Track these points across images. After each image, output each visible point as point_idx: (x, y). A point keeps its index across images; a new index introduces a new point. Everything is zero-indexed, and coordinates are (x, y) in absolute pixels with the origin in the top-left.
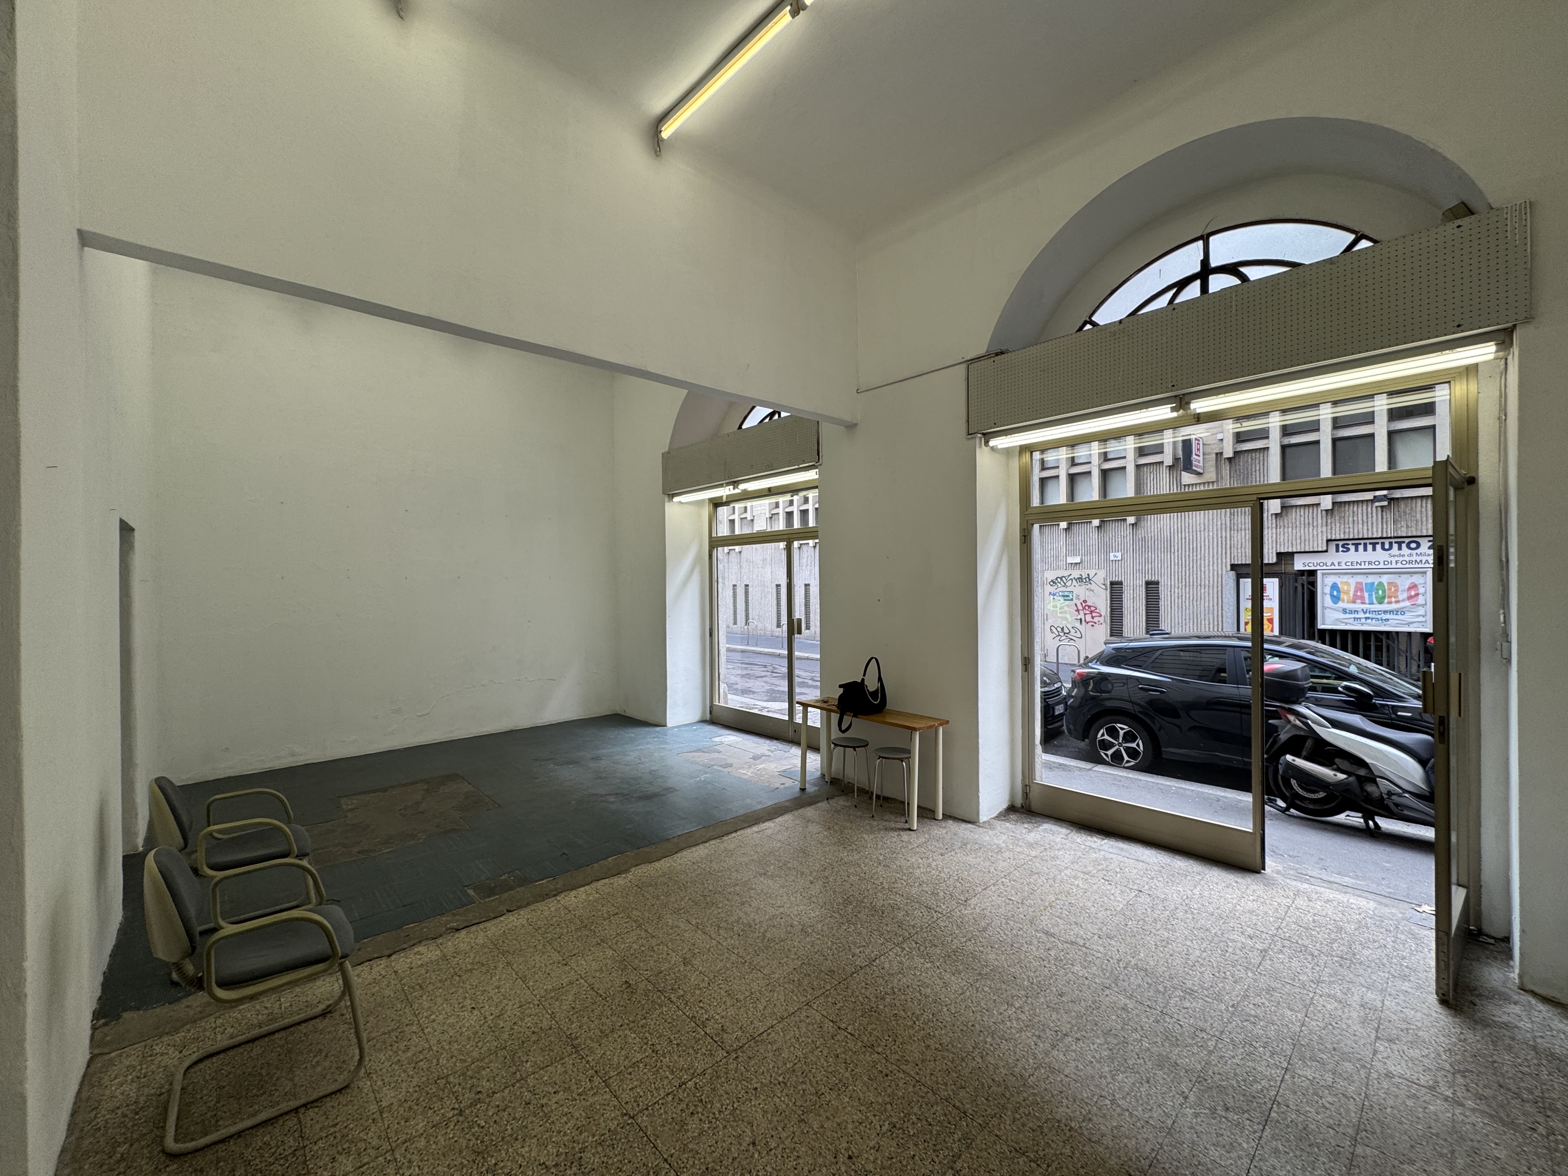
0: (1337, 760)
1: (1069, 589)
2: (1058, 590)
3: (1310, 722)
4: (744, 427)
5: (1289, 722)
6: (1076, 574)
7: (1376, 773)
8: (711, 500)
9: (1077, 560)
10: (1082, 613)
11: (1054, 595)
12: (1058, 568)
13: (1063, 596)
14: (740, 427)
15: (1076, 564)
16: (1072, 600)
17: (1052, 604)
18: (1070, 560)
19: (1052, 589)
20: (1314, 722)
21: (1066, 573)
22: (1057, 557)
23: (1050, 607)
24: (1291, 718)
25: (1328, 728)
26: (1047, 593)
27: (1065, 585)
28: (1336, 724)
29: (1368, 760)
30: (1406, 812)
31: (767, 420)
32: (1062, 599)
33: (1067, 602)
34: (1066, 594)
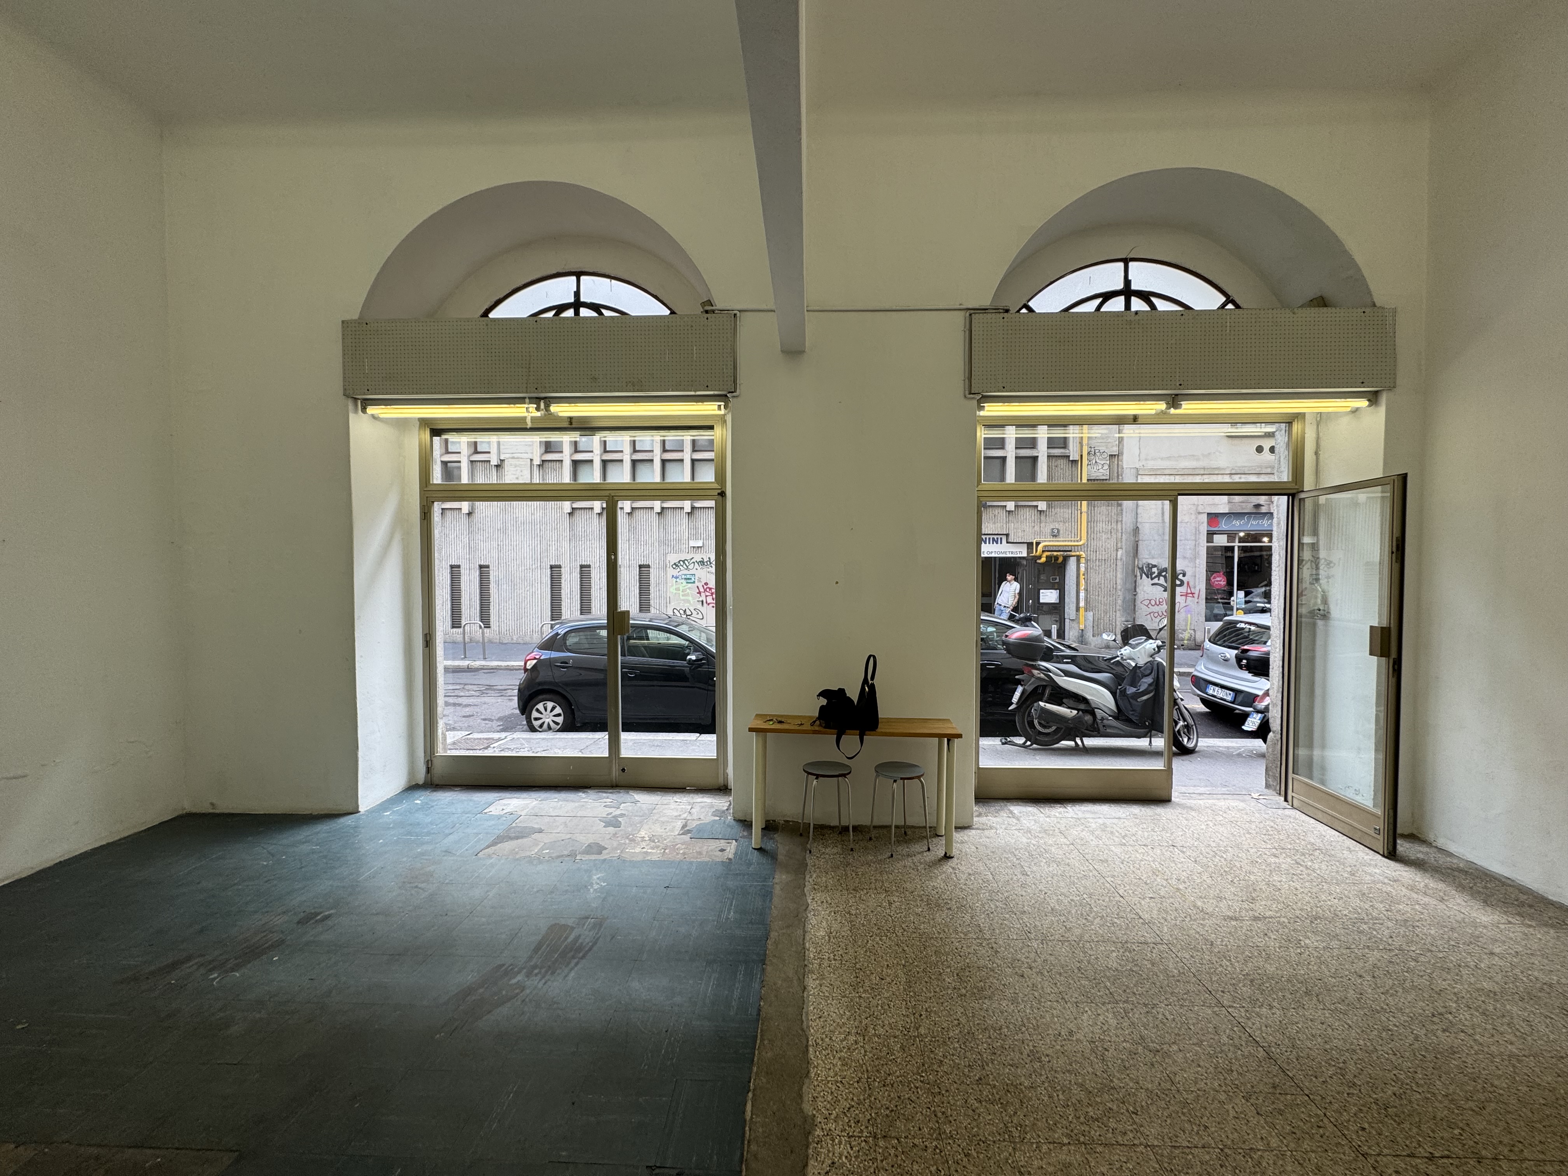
0: (1064, 700)
1: (691, 572)
2: (680, 573)
3: (1051, 674)
4: (492, 315)
5: (1033, 675)
6: (698, 558)
7: (1093, 706)
8: (424, 422)
9: (700, 544)
10: (703, 594)
11: (677, 578)
12: (681, 551)
13: (685, 579)
14: (486, 314)
15: (698, 547)
16: (694, 582)
17: (674, 587)
18: (693, 543)
19: (675, 572)
20: (1054, 674)
21: (689, 557)
22: (680, 540)
23: (673, 590)
24: (1035, 672)
25: (1061, 676)
26: (669, 576)
27: (687, 568)
28: (1067, 674)
29: (1089, 697)
30: (1108, 730)
31: (550, 314)
32: (684, 582)
33: (690, 585)
34: (688, 577)
